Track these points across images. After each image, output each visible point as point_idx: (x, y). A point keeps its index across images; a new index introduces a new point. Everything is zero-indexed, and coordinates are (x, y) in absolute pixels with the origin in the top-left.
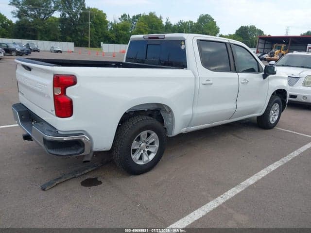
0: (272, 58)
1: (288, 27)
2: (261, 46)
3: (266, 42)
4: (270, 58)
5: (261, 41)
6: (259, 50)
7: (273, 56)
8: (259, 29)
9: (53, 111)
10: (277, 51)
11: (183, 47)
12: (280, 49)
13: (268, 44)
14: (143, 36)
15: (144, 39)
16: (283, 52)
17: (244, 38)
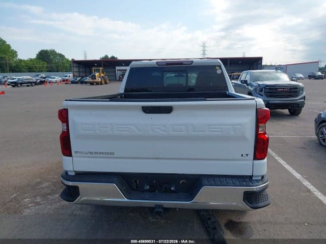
0: (95, 80)
2: (76, 69)
3: (80, 66)
4: (92, 80)
5: (75, 65)
6: (75, 74)
8: (60, 53)
9: (247, 155)
10: (97, 74)
11: (219, 72)
12: (99, 72)
13: (82, 67)
14: (157, 62)
15: (157, 66)
16: (102, 75)
17: (47, 62)
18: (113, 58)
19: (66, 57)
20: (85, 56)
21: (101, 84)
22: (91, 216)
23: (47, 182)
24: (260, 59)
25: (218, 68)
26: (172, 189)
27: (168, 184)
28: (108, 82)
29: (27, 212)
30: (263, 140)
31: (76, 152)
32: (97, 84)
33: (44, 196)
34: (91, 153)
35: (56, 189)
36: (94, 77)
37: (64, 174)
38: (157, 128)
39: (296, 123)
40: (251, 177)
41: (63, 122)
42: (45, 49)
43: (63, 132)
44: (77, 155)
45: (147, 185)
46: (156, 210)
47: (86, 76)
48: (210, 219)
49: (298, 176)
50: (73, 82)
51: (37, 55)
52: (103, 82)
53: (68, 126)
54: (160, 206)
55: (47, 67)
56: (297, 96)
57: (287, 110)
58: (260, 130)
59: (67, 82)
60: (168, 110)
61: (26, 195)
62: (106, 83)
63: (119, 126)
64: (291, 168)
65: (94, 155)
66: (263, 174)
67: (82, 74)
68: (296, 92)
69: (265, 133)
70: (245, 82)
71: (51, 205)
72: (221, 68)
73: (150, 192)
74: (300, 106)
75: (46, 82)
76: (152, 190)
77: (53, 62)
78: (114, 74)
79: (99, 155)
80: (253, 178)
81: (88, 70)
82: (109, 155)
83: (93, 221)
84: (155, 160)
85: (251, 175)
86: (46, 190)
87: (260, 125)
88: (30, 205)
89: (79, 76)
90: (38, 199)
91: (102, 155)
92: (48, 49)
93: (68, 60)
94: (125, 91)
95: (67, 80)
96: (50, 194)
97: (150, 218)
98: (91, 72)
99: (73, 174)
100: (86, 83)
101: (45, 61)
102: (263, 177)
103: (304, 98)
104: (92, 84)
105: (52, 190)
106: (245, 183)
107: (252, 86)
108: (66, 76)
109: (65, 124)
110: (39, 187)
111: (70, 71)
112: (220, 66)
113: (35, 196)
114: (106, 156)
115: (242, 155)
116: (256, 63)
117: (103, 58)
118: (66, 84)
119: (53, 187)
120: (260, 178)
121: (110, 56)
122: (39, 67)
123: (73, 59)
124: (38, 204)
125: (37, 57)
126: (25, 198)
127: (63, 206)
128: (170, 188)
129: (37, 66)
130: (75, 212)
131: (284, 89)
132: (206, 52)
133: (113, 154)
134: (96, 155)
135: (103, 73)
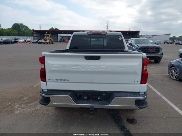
0: (46, 42)
1: (40, 25)
2: (35, 35)
3: (38, 33)
4: (44, 42)
5: (34, 32)
6: (35, 37)
7: (46, 40)
8: (25, 25)
9: (137, 81)
10: (47, 38)
11: (120, 39)
12: (48, 37)
13: (39, 34)
14: (87, 33)
15: (88, 35)
16: (50, 38)
17: (18, 30)
18: (56, 29)
19: (29, 28)
20: (40, 28)
21: (50, 43)
22: (53, 114)
23: (26, 96)
24: (138, 32)
25: (120, 37)
26: (99, 98)
27: (96, 96)
28: (53, 42)
29: (17, 112)
30: (145, 74)
31: (49, 79)
32: (47, 43)
33: (26, 104)
34: (57, 80)
35: (32, 100)
36: (45, 40)
37: (41, 91)
38: (92, 67)
39: (158, 67)
40: (139, 93)
41: (42, 63)
42: (17, 23)
43: (42, 69)
44: (49, 81)
45: (86, 97)
46: (90, 109)
47: (41, 39)
48: (116, 115)
49: (159, 94)
50: (33, 43)
51: (12, 26)
52: (51, 43)
53: (45, 66)
54: (93, 107)
55: (18, 33)
56: (159, 53)
57: (153, 60)
58: (144, 69)
59: (30, 42)
60: (98, 58)
61: (16, 103)
62: (52, 43)
63: (72, 66)
64: (156, 90)
65: (58, 81)
66: (145, 91)
67: (38, 38)
68: (158, 50)
69: (146, 71)
70: (131, 44)
71: (31, 108)
72: (121, 37)
73: (88, 100)
74: (160, 58)
75: (18, 42)
76: (88, 99)
77: (22, 31)
78: (56, 38)
79: (61, 81)
80: (140, 93)
81: (42, 36)
82: (67, 81)
83: (54, 117)
84: (90, 84)
85: (139, 91)
86: (26, 101)
87: (144, 66)
88: (19, 108)
89: (37, 39)
90: (23, 106)
91: (63, 81)
92: (19, 23)
93: (30, 30)
94: (70, 48)
95: (30, 41)
96: (29, 103)
97: (85, 115)
98: (43, 37)
99: (47, 91)
100: (41, 43)
101: (17, 30)
102: (145, 93)
103: (162, 54)
104: (44, 43)
105: (30, 101)
106: (136, 96)
107: (134, 47)
108: (29, 39)
109: (43, 65)
110: (23, 99)
111: (31, 36)
112: (121, 36)
113: (21, 104)
114: (65, 81)
115: (135, 82)
116: (136, 34)
117: (50, 29)
118: (29, 43)
119: (30, 99)
120: (143, 93)
121: (54, 28)
122: (13, 33)
123: (33, 29)
124: (23, 108)
125: (12, 27)
126: (16, 105)
127: (37, 109)
128: (98, 98)
129: (12, 32)
130: (44, 112)
131: (152, 48)
132: (109, 27)
133: (69, 80)
134: (60, 81)
135: (51, 37)
